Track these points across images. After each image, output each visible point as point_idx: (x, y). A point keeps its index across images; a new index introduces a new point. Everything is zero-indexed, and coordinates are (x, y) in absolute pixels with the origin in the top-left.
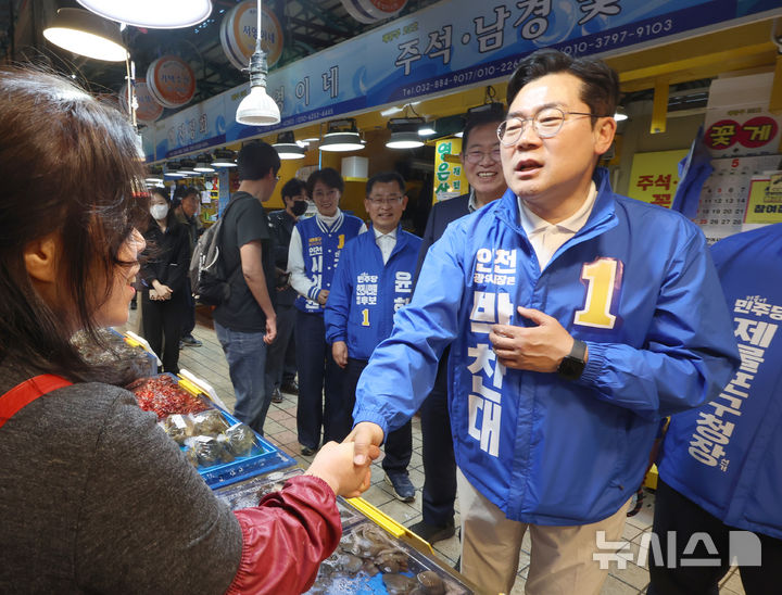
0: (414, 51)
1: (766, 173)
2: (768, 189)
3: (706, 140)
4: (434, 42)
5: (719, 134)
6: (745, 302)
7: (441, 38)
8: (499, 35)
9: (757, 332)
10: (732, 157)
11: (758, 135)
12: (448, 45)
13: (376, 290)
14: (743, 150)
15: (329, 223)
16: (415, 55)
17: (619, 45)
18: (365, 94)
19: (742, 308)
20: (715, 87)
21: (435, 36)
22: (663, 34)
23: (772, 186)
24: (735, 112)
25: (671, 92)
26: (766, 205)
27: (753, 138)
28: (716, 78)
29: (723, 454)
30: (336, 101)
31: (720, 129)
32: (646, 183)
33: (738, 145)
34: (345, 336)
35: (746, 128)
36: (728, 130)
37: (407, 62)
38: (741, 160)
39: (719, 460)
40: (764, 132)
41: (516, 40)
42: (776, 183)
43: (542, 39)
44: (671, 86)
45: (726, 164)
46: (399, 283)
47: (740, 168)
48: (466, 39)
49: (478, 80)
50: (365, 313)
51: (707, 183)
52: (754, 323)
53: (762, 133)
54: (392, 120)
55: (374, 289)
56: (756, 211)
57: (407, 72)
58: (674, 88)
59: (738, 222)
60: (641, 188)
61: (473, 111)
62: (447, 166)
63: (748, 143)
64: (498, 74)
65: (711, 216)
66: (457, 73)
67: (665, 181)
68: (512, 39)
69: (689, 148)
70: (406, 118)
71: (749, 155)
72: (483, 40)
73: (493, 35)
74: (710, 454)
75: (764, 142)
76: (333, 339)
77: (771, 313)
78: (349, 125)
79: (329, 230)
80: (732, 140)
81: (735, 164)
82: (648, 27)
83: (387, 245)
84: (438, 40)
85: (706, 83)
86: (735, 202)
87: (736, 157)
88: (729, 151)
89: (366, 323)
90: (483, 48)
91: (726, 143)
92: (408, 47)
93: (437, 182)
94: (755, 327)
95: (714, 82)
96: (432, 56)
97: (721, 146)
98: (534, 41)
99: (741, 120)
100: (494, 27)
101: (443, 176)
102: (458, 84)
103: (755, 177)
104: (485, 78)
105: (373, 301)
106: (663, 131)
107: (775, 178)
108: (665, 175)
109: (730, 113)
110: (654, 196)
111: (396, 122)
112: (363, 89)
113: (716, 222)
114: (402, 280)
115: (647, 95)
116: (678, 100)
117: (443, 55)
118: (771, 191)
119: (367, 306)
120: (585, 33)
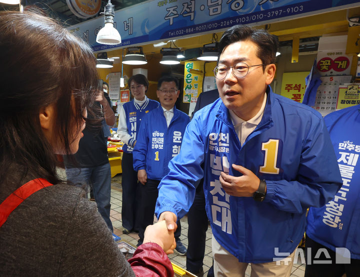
0: (175, 12)
1: (345, 84)
2: (346, 92)
3: (318, 67)
4: (185, 8)
5: (324, 64)
6: (343, 144)
7: (189, 6)
8: (219, 7)
9: (350, 158)
10: (330, 76)
11: (341, 66)
12: (193, 10)
13: (163, 141)
14: (335, 73)
15: (140, 104)
16: (175, 15)
17: (279, 16)
18: (148, 34)
19: (342, 147)
20: (321, 41)
21: (186, 5)
22: (299, 12)
23: (348, 91)
24: (331, 54)
25: (300, 42)
26: (346, 100)
27: (339, 67)
28: (321, 36)
29: (340, 221)
30: (131, 37)
31: (324, 62)
32: (289, 88)
33: (332, 70)
34: (145, 167)
35: (336, 62)
36: (328, 62)
37: (171, 18)
38: (334, 78)
39: (338, 224)
40: (344, 64)
41: (228, 11)
42: (350, 89)
43: (241, 11)
44: (300, 39)
45: (327, 79)
46: (175, 138)
47: (333, 81)
48: (202, 8)
49: (209, 30)
50: (157, 153)
51: (319, 89)
52: (348, 154)
53: (343, 64)
54: (163, 49)
55: (162, 140)
56: (341, 103)
57: (171, 23)
58: (301, 40)
59: (333, 108)
60: (287, 90)
61: (206, 46)
62: (191, 75)
63: (337, 69)
64: (219, 27)
65: (321, 105)
66: (198, 25)
67: (298, 87)
68: (226, 9)
69: (310, 71)
70: (170, 48)
71: (338, 75)
72: (211, 9)
73: (217, 7)
74: (333, 221)
75: (344, 69)
76: (139, 168)
77: (355, 149)
78: (139, 51)
79: (140, 107)
80: (330, 67)
81: (331, 79)
82: (292, 8)
83: (169, 116)
84: (188, 8)
85: (317, 38)
86: (332, 98)
87: (331, 76)
88: (328, 73)
89: (157, 159)
90: (211, 13)
91: (327, 69)
92: (171, 10)
93: (185, 84)
94: (349, 156)
95: (320, 38)
96: (184, 15)
97: (325, 70)
98: (237, 11)
99: (334, 58)
100: (217, 2)
101: (189, 81)
102: (199, 32)
103: (340, 86)
104: (213, 29)
105: (161, 147)
106: (297, 62)
107: (349, 87)
108: (298, 84)
109: (328, 54)
110: (293, 95)
111: (165, 50)
112: (147, 31)
113: (324, 108)
114: (177, 135)
115: (289, 43)
116: (303, 47)
117: (190, 15)
118: (348, 93)
119: (158, 150)
120: (262, 9)
